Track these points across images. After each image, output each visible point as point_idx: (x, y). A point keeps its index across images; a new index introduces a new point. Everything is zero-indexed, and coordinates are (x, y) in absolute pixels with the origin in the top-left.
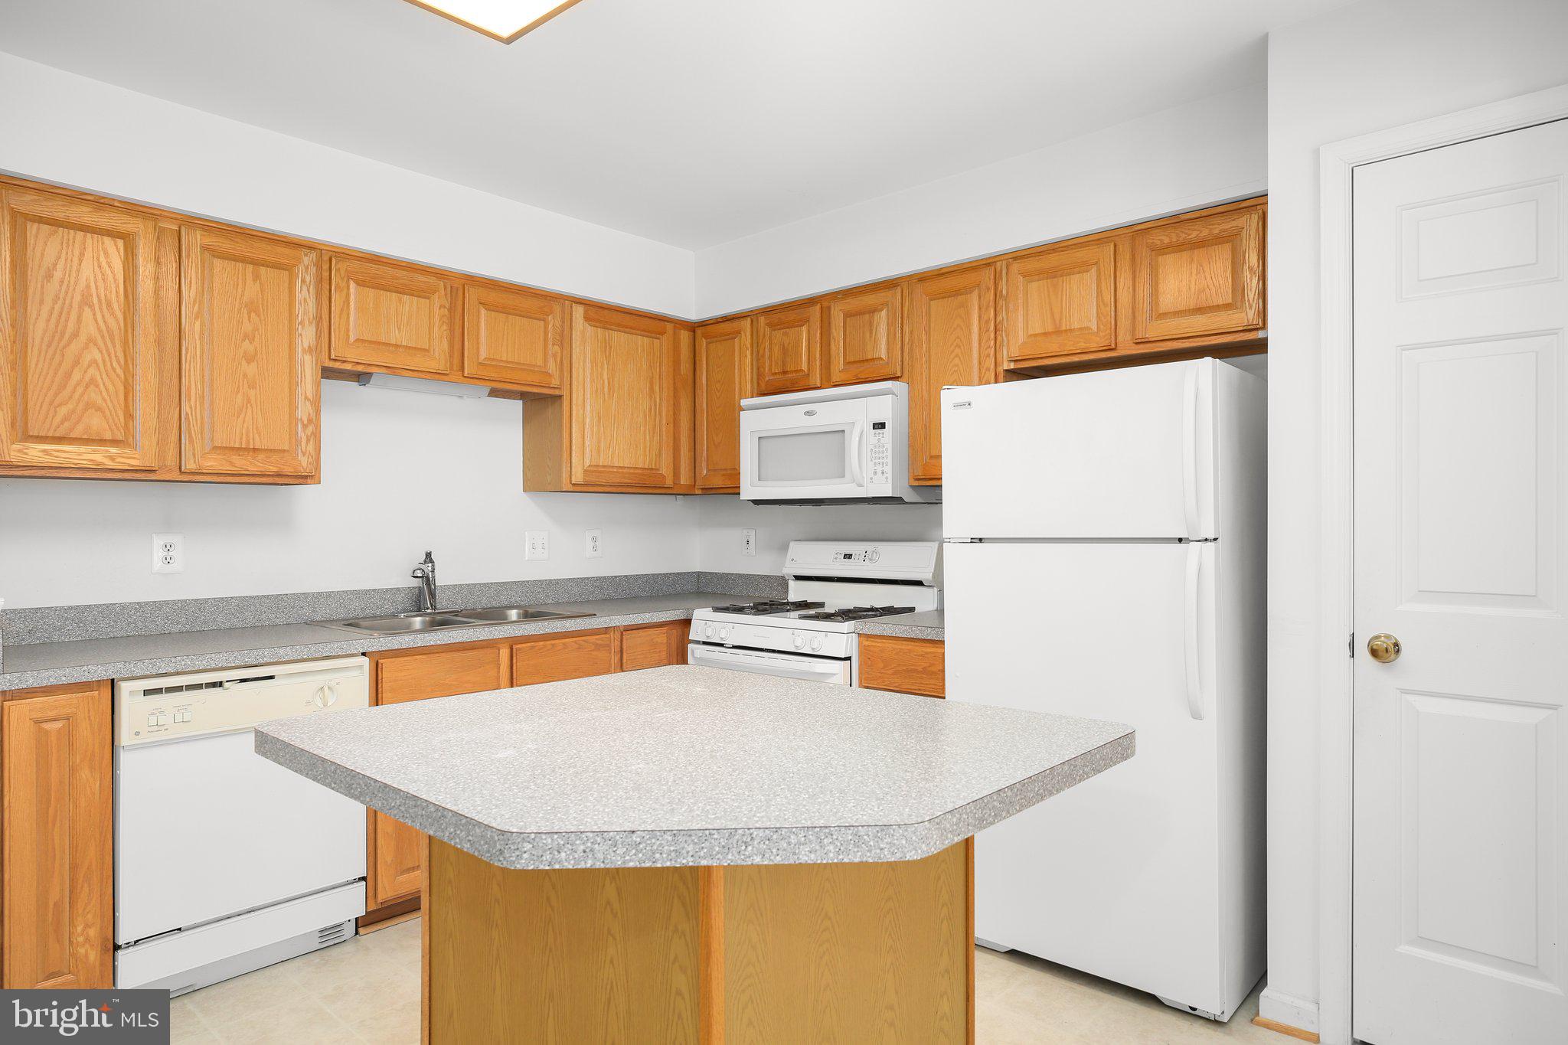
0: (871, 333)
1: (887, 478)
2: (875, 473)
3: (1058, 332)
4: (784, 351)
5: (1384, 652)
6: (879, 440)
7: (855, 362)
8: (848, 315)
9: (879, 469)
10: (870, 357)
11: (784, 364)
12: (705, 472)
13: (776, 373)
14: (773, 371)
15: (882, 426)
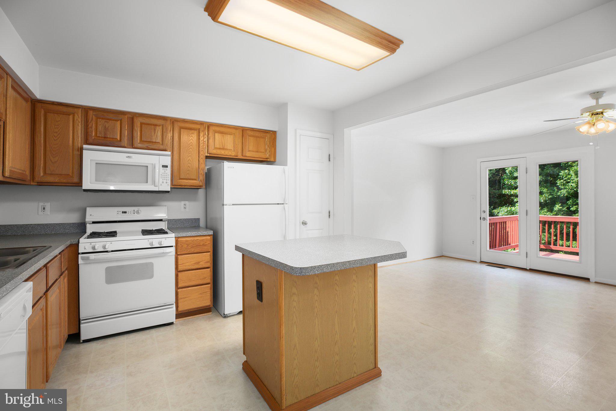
0: (155, 133)
1: (168, 185)
2: (163, 182)
3: (223, 149)
4: (106, 129)
5: (304, 223)
6: (165, 171)
7: (146, 141)
8: (142, 124)
9: (165, 181)
10: (154, 141)
11: (105, 134)
12: (42, 174)
13: (99, 137)
14: (98, 135)
15: (167, 167)
